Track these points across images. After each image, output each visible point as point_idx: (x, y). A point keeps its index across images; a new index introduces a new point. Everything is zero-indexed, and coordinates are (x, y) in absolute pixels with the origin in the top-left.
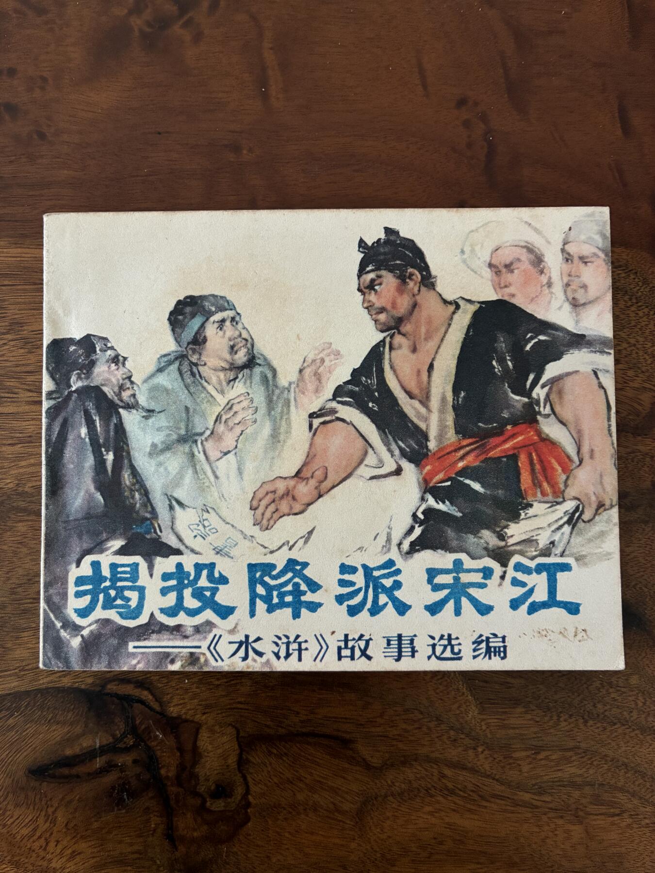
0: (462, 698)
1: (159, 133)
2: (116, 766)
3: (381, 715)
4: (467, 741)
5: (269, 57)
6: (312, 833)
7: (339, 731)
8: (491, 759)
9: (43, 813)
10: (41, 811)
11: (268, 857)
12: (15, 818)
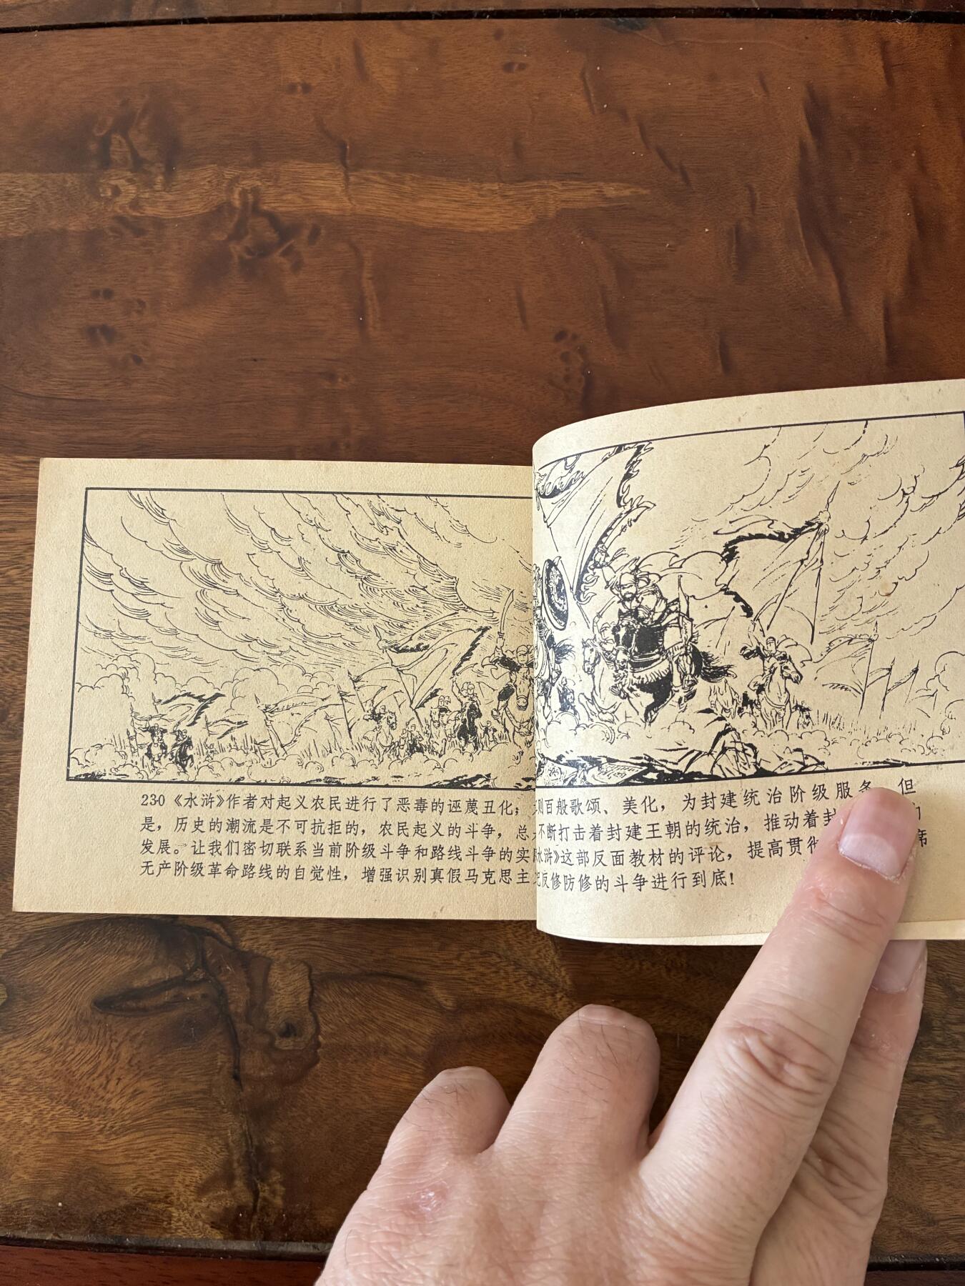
0: (541, 942)
1: (255, 360)
2: (185, 1000)
3: (458, 958)
4: (546, 987)
5: (369, 288)
6: (383, 1077)
7: (413, 972)
8: (570, 1006)
9: (106, 1049)
10: (105, 1045)
11: (336, 1100)
12: (76, 1053)
